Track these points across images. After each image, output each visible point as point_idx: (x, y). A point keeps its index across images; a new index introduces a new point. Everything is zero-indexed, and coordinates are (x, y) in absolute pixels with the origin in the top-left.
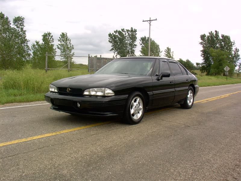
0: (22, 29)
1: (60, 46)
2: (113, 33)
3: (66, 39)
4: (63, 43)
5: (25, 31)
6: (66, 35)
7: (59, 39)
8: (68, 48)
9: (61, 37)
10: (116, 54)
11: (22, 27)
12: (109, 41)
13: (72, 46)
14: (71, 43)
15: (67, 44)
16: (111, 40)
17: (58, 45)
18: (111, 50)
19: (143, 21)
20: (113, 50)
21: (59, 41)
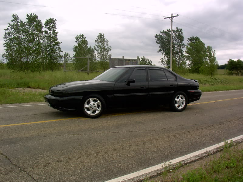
0: (54, 31)
1: (96, 47)
2: (159, 34)
3: (104, 40)
4: (100, 44)
5: (57, 33)
6: (104, 37)
7: (96, 40)
8: (105, 49)
9: (98, 38)
10: (164, 55)
11: (55, 29)
12: (157, 42)
13: (109, 47)
14: (108, 44)
15: (103, 45)
16: (158, 41)
17: (95, 46)
18: (159, 51)
19: (165, 18)
20: (161, 50)
21: (96, 42)
